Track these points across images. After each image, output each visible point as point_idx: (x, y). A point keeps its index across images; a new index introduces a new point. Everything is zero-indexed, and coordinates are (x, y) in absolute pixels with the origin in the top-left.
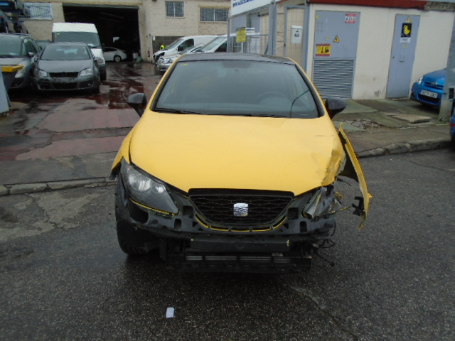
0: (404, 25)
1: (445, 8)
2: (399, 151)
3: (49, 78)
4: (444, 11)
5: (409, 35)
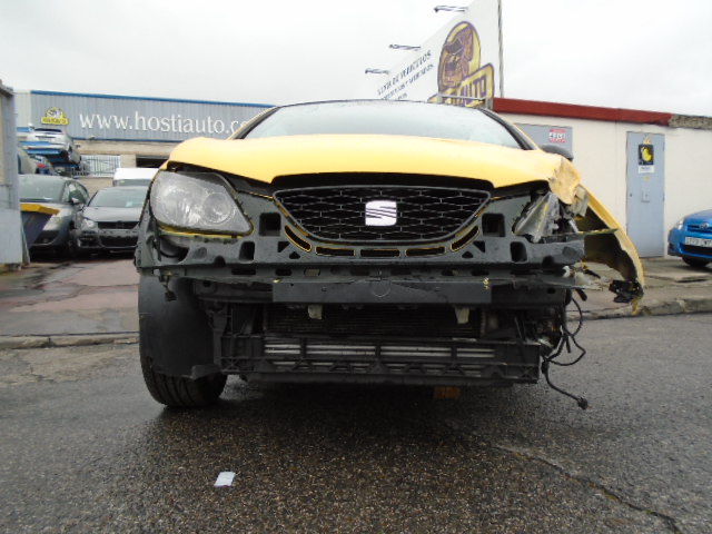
0: (640, 147)
1: (700, 124)
2: (666, 311)
3: (97, 230)
4: (699, 128)
5: (651, 162)
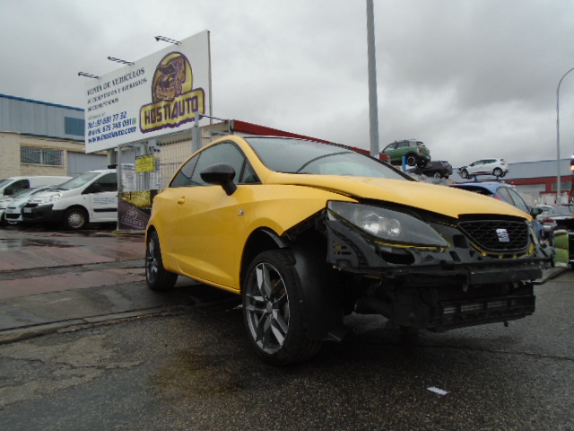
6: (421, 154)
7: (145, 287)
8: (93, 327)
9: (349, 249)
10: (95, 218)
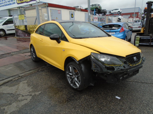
4: (79, 11)
5: (73, 17)
6: (99, 8)
7: (31, 61)
8: (22, 77)
9: (98, 67)
10: (8, 32)
